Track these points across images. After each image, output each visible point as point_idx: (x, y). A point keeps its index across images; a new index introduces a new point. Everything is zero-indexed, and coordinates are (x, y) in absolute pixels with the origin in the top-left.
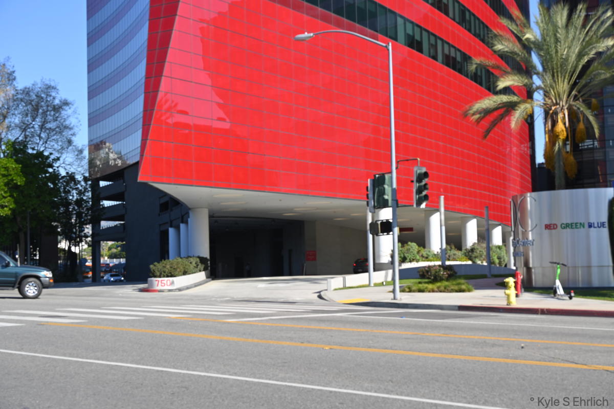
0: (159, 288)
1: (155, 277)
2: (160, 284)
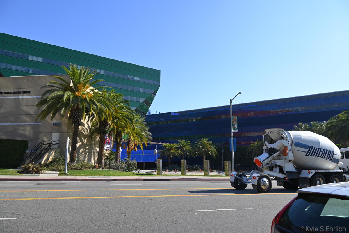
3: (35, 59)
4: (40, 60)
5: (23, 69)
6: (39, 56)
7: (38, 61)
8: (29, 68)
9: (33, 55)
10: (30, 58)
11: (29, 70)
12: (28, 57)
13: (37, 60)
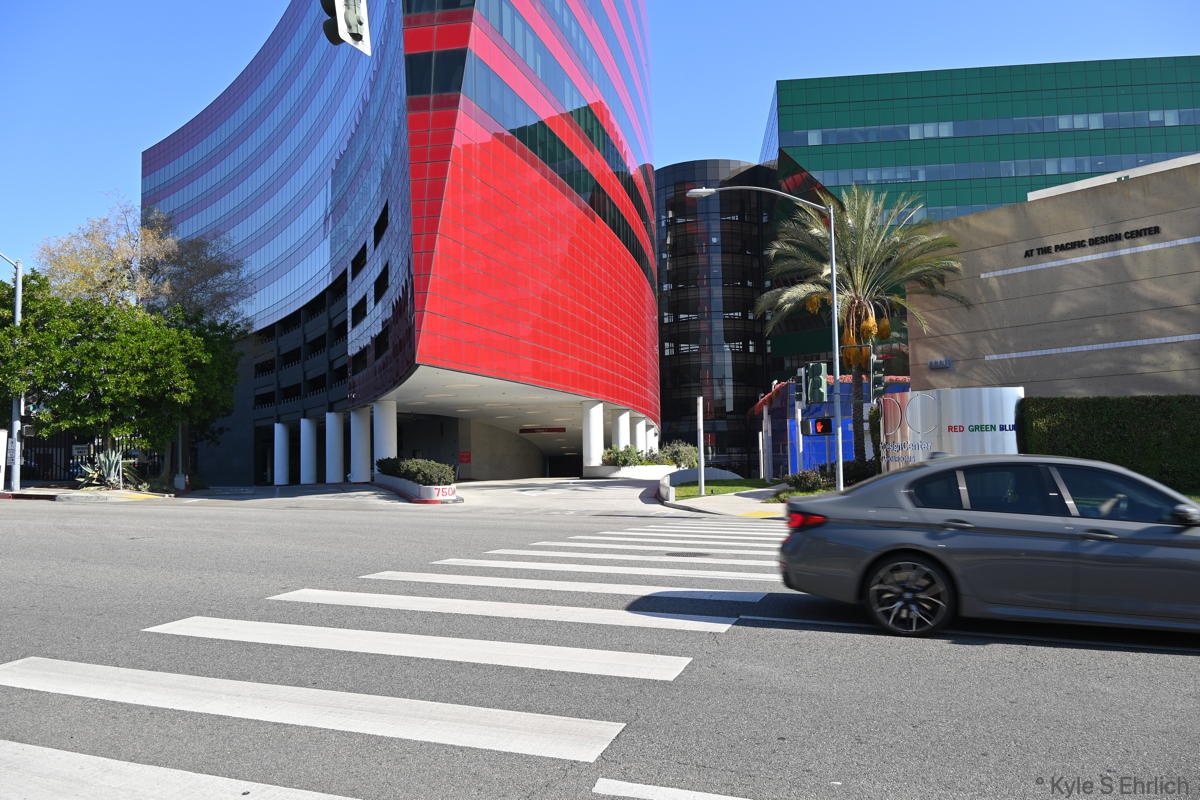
0: (440, 498)
1: (434, 484)
2: (441, 493)
3: (930, 131)
4: (946, 130)
5: (900, 176)
6: (939, 119)
7: (939, 138)
8: (914, 168)
9: (923, 121)
10: (915, 133)
11: (915, 174)
12: (907, 132)
13: (935, 135)
